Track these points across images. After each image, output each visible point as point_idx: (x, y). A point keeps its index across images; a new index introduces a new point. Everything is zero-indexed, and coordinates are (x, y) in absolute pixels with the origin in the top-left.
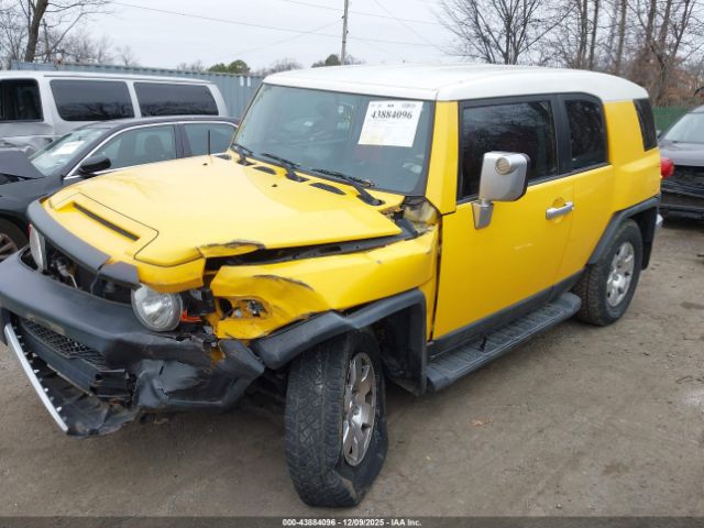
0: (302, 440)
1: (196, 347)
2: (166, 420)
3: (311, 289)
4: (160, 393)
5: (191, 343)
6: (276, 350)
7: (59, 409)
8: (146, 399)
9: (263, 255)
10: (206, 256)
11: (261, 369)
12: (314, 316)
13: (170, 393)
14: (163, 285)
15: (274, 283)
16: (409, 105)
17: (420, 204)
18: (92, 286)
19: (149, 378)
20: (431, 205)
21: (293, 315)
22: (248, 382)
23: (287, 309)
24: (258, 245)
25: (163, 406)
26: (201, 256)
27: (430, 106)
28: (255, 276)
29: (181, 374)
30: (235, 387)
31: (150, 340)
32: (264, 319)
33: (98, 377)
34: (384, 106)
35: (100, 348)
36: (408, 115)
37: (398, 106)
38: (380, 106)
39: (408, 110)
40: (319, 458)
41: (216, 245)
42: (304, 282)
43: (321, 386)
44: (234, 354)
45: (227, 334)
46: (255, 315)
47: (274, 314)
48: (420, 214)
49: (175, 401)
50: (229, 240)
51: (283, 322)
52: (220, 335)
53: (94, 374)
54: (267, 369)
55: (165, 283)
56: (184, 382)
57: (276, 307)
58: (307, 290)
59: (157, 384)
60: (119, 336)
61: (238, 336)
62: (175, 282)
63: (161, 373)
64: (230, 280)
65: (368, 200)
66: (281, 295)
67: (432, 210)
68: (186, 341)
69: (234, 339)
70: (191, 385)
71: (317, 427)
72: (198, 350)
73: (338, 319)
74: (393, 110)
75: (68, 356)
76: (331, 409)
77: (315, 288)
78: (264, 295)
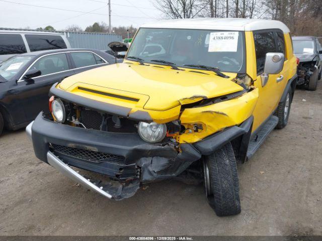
0: (224, 186)
1: (171, 148)
2: (148, 187)
3: (227, 115)
4: (153, 173)
5: (168, 147)
6: (209, 146)
7: (102, 188)
8: (146, 177)
9: (205, 101)
10: (182, 104)
11: (199, 156)
12: (227, 128)
13: (158, 172)
14: (162, 120)
15: (209, 114)
16: (231, 34)
17: (244, 77)
18: (101, 127)
19: (146, 166)
20: (249, 77)
21: (216, 129)
22: (191, 163)
23: (213, 126)
24: (203, 97)
25: (154, 179)
26: (180, 104)
27: (242, 34)
28: (203, 112)
29: (162, 162)
30: (184, 166)
31: (150, 147)
32: (201, 132)
33: (121, 169)
34: (219, 34)
35: (124, 154)
36: (232, 38)
37: (226, 34)
38: (216, 34)
39: (232, 36)
40: (233, 193)
41: (186, 98)
42: (224, 113)
43: (228, 161)
44: (187, 150)
45: (184, 141)
46: (195, 131)
47: (208, 130)
48: (245, 81)
49: (159, 176)
50: (192, 96)
51: (210, 132)
52: (181, 142)
53: (119, 168)
54: (202, 156)
55: (163, 119)
56: (163, 166)
57: (209, 126)
58: (226, 116)
59: (151, 169)
60: (135, 147)
61: (189, 141)
62: (167, 118)
63: (151, 163)
64: (191, 115)
65: (223, 76)
66: (211, 120)
67: (250, 79)
68: (166, 146)
69: (187, 143)
70: (166, 167)
71: (230, 179)
72: (172, 150)
73: (239, 129)
74: (224, 36)
75: (97, 162)
76: (234, 170)
77: (228, 115)
78: (204, 121)
